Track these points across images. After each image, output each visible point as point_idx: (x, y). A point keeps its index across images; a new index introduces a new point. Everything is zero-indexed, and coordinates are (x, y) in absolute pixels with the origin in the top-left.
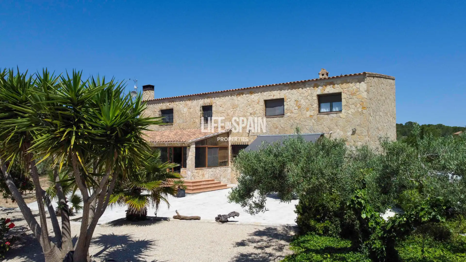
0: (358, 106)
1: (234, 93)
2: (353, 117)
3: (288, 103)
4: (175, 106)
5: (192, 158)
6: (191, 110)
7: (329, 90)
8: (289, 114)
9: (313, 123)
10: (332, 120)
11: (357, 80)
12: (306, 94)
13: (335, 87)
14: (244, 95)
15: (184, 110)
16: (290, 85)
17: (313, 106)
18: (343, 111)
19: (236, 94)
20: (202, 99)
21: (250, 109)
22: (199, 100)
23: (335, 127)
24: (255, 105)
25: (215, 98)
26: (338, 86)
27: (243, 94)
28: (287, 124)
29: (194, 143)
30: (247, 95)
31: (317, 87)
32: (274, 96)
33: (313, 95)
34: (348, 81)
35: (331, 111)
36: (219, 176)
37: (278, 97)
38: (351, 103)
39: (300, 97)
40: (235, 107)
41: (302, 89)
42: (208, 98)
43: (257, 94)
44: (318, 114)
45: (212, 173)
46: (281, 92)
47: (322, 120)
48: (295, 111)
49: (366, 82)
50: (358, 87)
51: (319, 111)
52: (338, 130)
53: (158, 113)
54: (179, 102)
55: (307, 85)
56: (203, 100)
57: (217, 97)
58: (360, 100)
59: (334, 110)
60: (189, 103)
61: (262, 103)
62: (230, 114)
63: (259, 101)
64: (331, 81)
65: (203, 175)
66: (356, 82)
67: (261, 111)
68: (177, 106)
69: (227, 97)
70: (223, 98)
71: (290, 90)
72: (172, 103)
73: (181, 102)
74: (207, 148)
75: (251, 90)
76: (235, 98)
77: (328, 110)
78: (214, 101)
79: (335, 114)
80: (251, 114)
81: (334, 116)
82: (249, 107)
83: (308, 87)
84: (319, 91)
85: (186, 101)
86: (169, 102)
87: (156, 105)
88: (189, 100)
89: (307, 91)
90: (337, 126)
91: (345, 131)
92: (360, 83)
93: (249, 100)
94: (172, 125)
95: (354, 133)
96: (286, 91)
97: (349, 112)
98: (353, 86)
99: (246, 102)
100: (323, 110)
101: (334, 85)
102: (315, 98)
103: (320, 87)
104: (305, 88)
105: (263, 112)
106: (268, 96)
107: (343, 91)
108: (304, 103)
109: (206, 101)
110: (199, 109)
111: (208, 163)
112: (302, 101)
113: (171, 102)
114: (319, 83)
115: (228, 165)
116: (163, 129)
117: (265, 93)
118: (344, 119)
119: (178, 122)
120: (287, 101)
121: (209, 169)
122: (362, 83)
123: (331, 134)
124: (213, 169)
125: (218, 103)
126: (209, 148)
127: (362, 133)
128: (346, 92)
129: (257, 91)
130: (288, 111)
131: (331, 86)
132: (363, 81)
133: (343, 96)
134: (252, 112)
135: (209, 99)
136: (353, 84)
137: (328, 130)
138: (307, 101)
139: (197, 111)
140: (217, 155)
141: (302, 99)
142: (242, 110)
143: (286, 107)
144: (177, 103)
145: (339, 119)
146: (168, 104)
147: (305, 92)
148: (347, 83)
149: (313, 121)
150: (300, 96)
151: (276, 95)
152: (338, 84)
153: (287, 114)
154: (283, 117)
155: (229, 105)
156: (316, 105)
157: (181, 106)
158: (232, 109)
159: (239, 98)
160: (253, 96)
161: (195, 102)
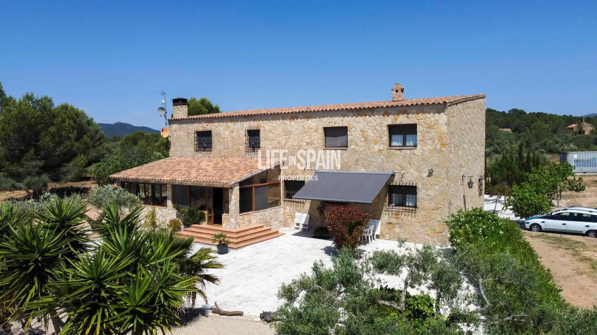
0: (436, 142)
1: (287, 117)
2: (430, 155)
3: (353, 133)
4: (214, 128)
5: (235, 203)
6: (234, 134)
7: (402, 120)
8: (353, 147)
9: (382, 160)
10: (405, 157)
11: (436, 110)
12: (374, 124)
13: (409, 117)
14: (299, 120)
15: (226, 134)
16: (355, 111)
17: (383, 139)
18: (419, 147)
19: (289, 117)
20: (247, 122)
21: (307, 137)
22: (244, 122)
23: (409, 166)
24: (312, 134)
25: (263, 121)
26: (413, 116)
27: (297, 118)
28: (351, 158)
29: (238, 184)
30: (303, 120)
31: (388, 116)
32: (335, 123)
33: (383, 125)
34: (425, 110)
35: (404, 145)
36: (269, 219)
37: (341, 125)
38: (427, 138)
39: (367, 127)
40: (287, 133)
41: (370, 116)
42: (254, 120)
43: (314, 120)
44: (388, 149)
45: (261, 217)
46: (344, 118)
47: (393, 156)
48: (360, 144)
49: (446, 112)
50: (437, 118)
51: (390, 145)
52: (412, 170)
53: (193, 135)
54: (219, 123)
55: (375, 113)
57: (266, 120)
58: (439, 135)
59: (408, 144)
60: (230, 124)
61: (321, 131)
62: (281, 142)
63: (317, 129)
64: (404, 109)
65: (250, 221)
66: (435, 113)
67: (320, 141)
68: (216, 128)
69: (278, 121)
70: (273, 122)
71: (354, 117)
72: (211, 124)
73: (221, 123)
74: (254, 187)
75: (308, 115)
76: (287, 122)
77: (400, 144)
78: (262, 125)
79: (409, 151)
80: (307, 144)
81: (407, 152)
82: (304, 134)
83: (377, 115)
84: (390, 120)
85: (227, 123)
86: (206, 123)
87: (190, 124)
88: (232, 121)
89: (375, 119)
90: (410, 165)
91: (420, 172)
92: (439, 113)
93: (305, 126)
94: (211, 151)
95: (430, 174)
96: (350, 118)
97: (425, 148)
98: (431, 117)
99: (301, 128)
100: (394, 144)
101: (408, 114)
102: (385, 129)
103: (391, 116)
104: (373, 116)
105: (322, 142)
106: (327, 123)
107: (419, 122)
108: (372, 135)
109: (253, 125)
110: (244, 134)
111: (255, 205)
112: (370, 132)
113: (209, 123)
114: (390, 111)
115: (280, 205)
116: (200, 155)
117: (325, 119)
118: (420, 157)
119: (217, 148)
120: (352, 130)
121: (257, 213)
122: (442, 113)
123: (403, 174)
124: (261, 212)
125: (267, 128)
126: (256, 187)
127: (440, 175)
128: (423, 124)
129: (314, 116)
130: (353, 143)
131: (405, 115)
132: (443, 112)
133: (419, 128)
134: (308, 141)
135: (255, 122)
136: (431, 114)
137: (400, 169)
138: (375, 132)
139: (241, 136)
140: (266, 195)
141: (369, 129)
142: (296, 138)
143: (350, 138)
144: (216, 124)
145: (414, 156)
146: (205, 125)
147: (373, 120)
148: (424, 112)
149: (382, 156)
150: (367, 125)
151: (337, 122)
152: (413, 114)
153: (352, 147)
154: (346, 150)
155: (281, 131)
156: (386, 138)
157: (221, 129)
158: (284, 136)
159: (293, 123)
160: (310, 121)
161: (238, 125)
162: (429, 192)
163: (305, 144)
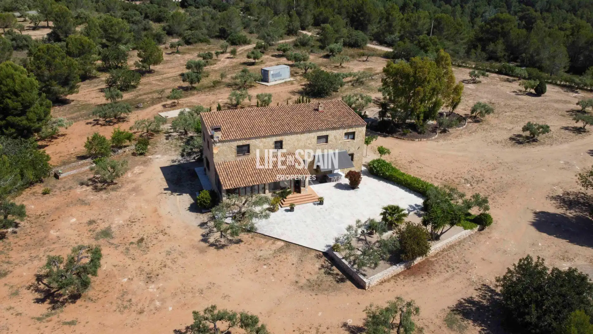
0: (361, 137)
2: (359, 142)
4: (251, 142)
6: (266, 144)
7: (351, 130)
10: (350, 144)
13: (353, 129)
15: (260, 145)
16: (332, 128)
17: (342, 138)
18: (355, 139)
22: (272, 137)
23: (351, 147)
24: (311, 139)
25: (284, 136)
27: (304, 133)
28: (329, 147)
30: (307, 134)
32: (323, 134)
37: (326, 134)
38: (359, 136)
39: (337, 134)
40: (298, 140)
42: (279, 136)
43: (313, 133)
44: (344, 142)
46: (327, 132)
47: (346, 144)
48: (333, 141)
50: (362, 129)
52: (353, 148)
53: (234, 148)
54: (255, 140)
55: (340, 128)
56: (275, 138)
58: (363, 135)
60: (264, 140)
61: (316, 138)
62: (295, 145)
63: (314, 137)
64: (351, 127)
66: (362, 127)
68: (253, 142)
69: (293, 135)
70: (291, 136)
71: (332, 131)
73: (257, 140)
75: (310, 132)
76: (299, 135)
78: (284, 138)
79: (352, 141)
82: (308, 140)
84: (346, 131)
85: (261, 139)
87: (232, 142)
91: (355, 148)
93: (308, 136)
94: (249, 155)
95: (359, 148)
96: (330, 131)
97: (358, 140)
99: (306, 138)
102: (344, 134)
104: (339, 130)
105: (316, 142)
106: (320, 134)
107: (356, 131)
109: (279, 138)
110: (272, 143)
112: (337, 136)
113: (248, 140)
114: (346, 128)
117: (318, 133)
118: (355, 143)
119: (254, 153)
120: (330, 136)
123: (350, 150)
125: (287, 139)
127: (362, 148)
128: (358, 131)
132: (364, 127)
133: (356, 133)
134: (310, 143)
137: (349, 148)
138: (340, 136)
139: (271, 145)
142: (303, 142)
143: (329, 139)
144: (253, 140)
146: (244, 141)
147: (339, 132)
148: (358, 127)
149: (342, 145)
153: (329, 142)
154: (327, 144)
155: (295, 140)
156: (344, 138)
157: (257, 142)
158: (297, 142)
159: (302, 136)
160: (310, 134)
161: (268, 139)
162: (358, 155)
163: (308, 144)
